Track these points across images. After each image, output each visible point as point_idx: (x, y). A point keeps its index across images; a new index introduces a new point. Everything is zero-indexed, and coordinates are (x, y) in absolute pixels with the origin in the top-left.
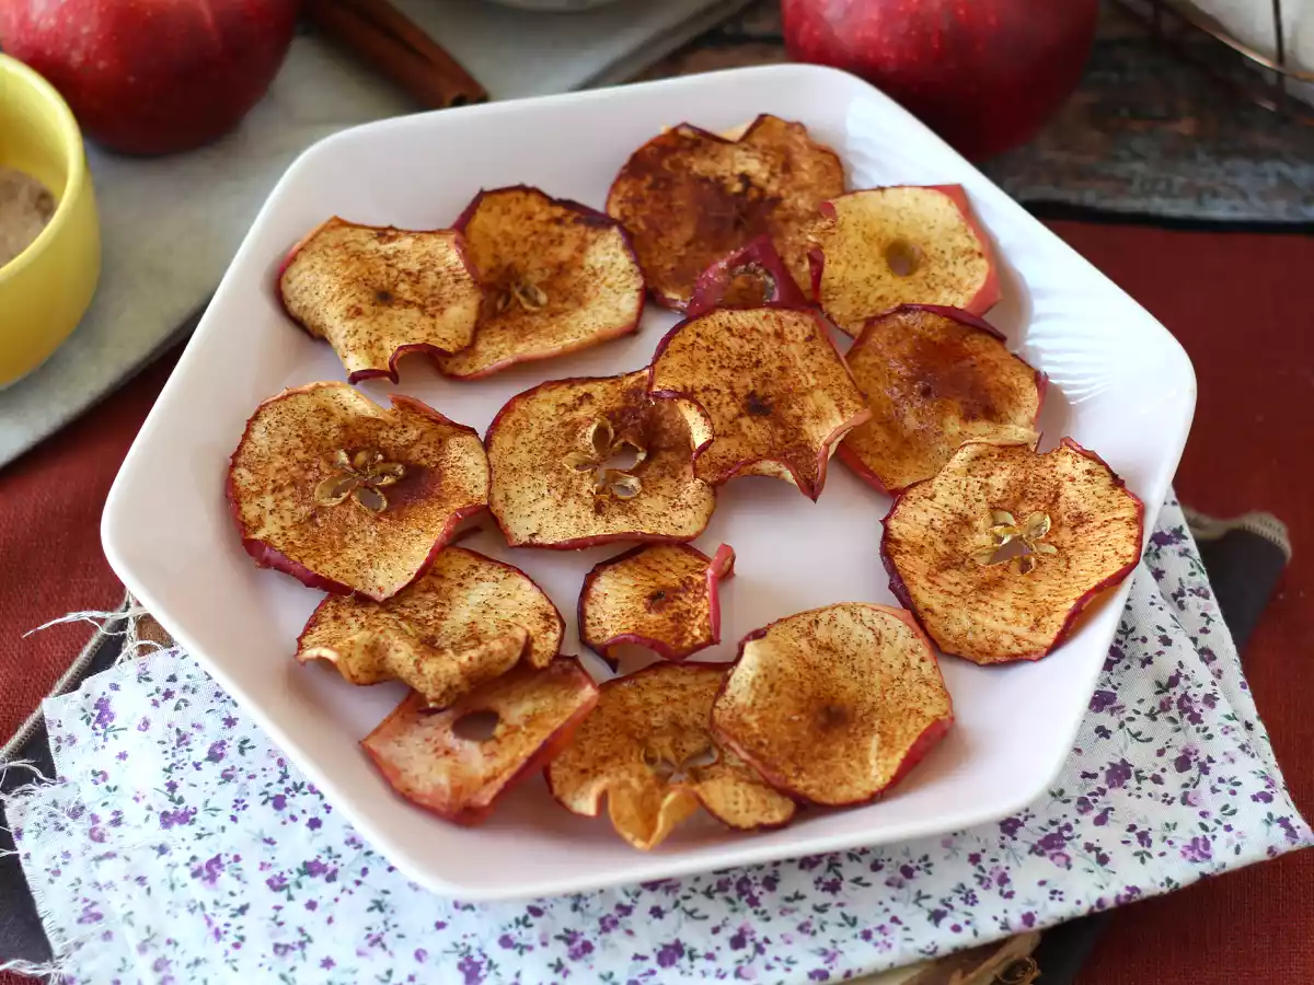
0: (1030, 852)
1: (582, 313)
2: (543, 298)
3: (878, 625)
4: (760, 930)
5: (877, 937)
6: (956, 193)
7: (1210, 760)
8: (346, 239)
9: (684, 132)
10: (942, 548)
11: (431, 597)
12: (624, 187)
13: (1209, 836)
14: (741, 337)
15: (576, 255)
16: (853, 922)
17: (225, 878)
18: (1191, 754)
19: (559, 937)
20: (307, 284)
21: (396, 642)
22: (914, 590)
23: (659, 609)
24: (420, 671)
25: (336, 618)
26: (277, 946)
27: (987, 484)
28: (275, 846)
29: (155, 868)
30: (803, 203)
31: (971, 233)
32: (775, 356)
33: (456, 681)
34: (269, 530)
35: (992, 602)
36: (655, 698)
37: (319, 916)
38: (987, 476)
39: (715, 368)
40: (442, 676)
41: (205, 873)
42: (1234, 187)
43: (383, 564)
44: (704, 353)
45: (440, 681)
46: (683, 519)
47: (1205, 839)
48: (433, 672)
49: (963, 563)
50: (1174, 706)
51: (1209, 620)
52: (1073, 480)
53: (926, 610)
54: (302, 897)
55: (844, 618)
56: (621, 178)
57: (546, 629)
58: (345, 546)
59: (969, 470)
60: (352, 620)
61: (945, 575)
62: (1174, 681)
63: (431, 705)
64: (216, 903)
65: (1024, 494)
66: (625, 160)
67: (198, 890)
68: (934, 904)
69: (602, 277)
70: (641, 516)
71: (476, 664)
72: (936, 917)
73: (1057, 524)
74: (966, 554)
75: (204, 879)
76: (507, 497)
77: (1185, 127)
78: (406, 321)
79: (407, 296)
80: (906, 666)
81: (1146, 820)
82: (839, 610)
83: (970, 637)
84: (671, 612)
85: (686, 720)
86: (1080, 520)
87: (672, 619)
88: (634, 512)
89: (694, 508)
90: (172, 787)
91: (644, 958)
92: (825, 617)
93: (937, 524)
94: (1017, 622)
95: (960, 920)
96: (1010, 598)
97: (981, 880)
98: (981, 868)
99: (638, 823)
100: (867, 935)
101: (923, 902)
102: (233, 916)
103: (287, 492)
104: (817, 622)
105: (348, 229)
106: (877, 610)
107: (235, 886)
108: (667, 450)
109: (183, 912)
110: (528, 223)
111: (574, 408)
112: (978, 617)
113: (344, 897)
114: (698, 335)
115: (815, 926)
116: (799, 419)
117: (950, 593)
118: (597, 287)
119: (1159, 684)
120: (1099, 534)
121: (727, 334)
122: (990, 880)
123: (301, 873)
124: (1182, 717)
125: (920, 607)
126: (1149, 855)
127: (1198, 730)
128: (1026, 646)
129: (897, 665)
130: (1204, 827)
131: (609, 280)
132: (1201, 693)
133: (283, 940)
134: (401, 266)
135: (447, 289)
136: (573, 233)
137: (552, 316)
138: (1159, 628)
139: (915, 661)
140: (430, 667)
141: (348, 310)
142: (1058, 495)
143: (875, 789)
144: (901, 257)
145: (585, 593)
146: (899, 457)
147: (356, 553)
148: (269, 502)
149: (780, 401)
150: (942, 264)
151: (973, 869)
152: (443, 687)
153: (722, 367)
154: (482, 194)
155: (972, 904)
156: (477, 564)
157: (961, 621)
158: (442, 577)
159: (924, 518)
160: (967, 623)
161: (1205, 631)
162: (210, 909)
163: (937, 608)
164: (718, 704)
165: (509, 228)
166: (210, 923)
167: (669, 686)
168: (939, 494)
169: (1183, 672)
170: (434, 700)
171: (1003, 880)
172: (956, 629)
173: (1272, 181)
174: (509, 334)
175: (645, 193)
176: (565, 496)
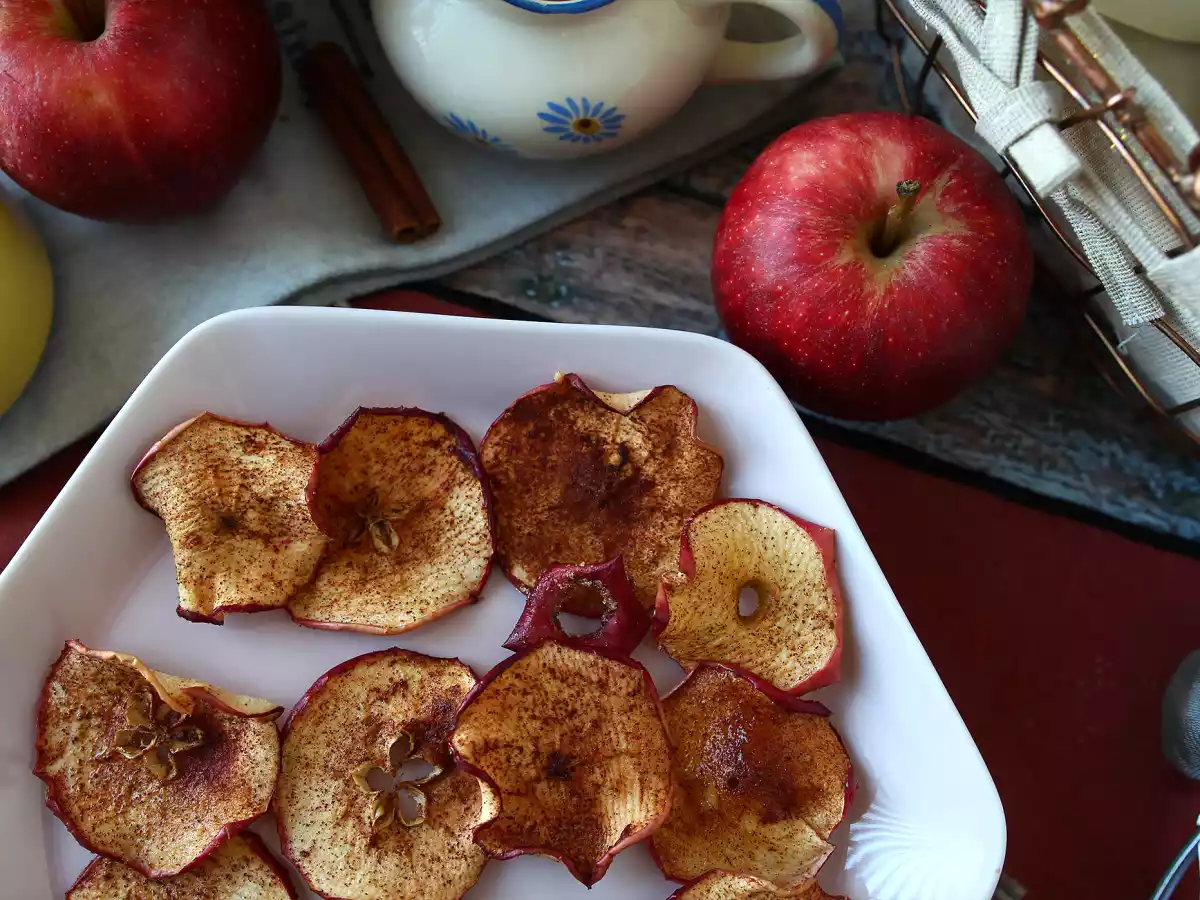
1: (427, 568)
2: (395, 541)
6: (827, 542)
8: (212, 442)
9: (575, 384)
12: (504, 430)
14: (563, 681)
15: (441, 491)
20: (159, 489)
25: (108, 877)
30: (675, 496)
31: (829, 593)
32: (593, 705)
34: (67, 762)
39: (525, 715)
42: (1070, 460)
43: (158, 842)
44: (518, 697)
46: (454, 872)
56: (502, 420)
58: (130, 804)
60: (122, 883)
66: (511, 402)
69: (457, 529)
70: (414, 855)
77: (1045, 385)
78: (247, 555)
79: (254, 526)
88: (409, 854)
89: (469, 860)
103: (95, 722)
105: (217, 426)
110: (403, 444)
111: (385, 697)
114: (518, 676)
116: (597, 787)
118: (449, 539)
121: (548, 675)
131: (464, 536)
134: (256, 488)
135: (296, 522)
136: (445, 464)
137: (399, 563)
141: (188, 537)
146: (690, 832)
147: (137, 816)
148: (74, 728)
149: (583, 764)
150: (791, 617)
153: (534, 717)
154: (363, 411)
156: (250, 856)
165: (383, 446)
173: (1106, 462)
174: (354, 575)
175: (524, 439)
176: (346, 816)
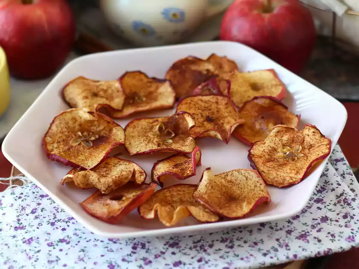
0: (296, 239)
2: (144, 99)
3: (247, 175)
4: (207, 258)
5: (245, 259)
6: (272, 71)
7: (354, 215)
8: (84, 82)
9: (189, 58)
10: (267, 157)
11: (105, 169)
12: (171, 73)
13: (354, 235)
14: (205, 103)
15: (155, 90)
16: (238, 256)
17: (34, 244)
18: (348, 214)
19: (141, 259)
20: (72, 91)
21: (92, 174)
22: (258, 166)
23: (176, 168)
24: (99, 181)
26: (49, 261)
27: (281, 139)
28: (51, 235)
29: (11, 242)
31: (276, 80)
32: (215, 108)
33: (111, 184)
34: (55, 152)
35: (284, 169)
36: (175, 194)
37: (63, 253)
38: (282, 137)
39: (196, 109)
40: (106, 182)
41: (27, 242)
43: (90, 160)
44: (193, 105)
45: (106, 184)
47: (353, 236)
48: (103, 181)
49: (274, 160)
50: (342, 201)
51: (353, 181)
52: (308, 135)
53: (262, 171)
54: (58, 248)
55: (235, 173)
56: (170, 70)
57: (141, 176)
58: (79, 156)
59: (276, 136)
61: (268, 163)
62: (342, 195)
63: (103, 193)
64: (30, 250)
65: (293, 141)
66: (171, 65)
67: (25, 246)
68: (265, 252)
69: (163, 94)
71: (117, 178)
72: (265, 255)
73: (304, 148)
74: (275, 158)
75: (27, 243)
76: (130, 143)
78: (101, 101)
79: (102, 95)
80: (256, 186)
81: (333, 231)
82: (234, 171)
83: (276, 179)
84: (180, 168)
85: (185, 200)
86: (311, 146)
87: (181, 170)
89: (189, 146)
90: (19, 220)
91: (169, 265)
92: (230, 174)
93: (266, 151)
94: (291, 173)
95: (273, 255)
96: (288, 167)
97: (280, 246)
98: (280, 242)
99: (167, 219)
100: (242, 259)
101: (261, 251)
102: (35, 253)
103: (62, 143)
104: (227, 175)
105: (85, 80)
106: (246, 170)
107: (37, 245)
108: (182, 134)
109: (19, 253)
110: (141, 82)
111: (153, 123)
112: (278, 173)
113: (72, 248)
114: (192, 101)
115: (225, 256)
116: (223, 124)
117: (270, 167)
118: (161, 97)
119: (337, 196)
120: (317, 149)
121: (200, 101)
122: (282, 246)
123: (58, 242)
124: (345, 204)
125: (260, 171)
126: (335, 240)
127: (350, 207)
128: (294, 180)
129: (253, 186)
130: (352, 233)
131: (165, 95)
132: (351, 198)
133: (51, 259)
134: (101, 88)
135: (115, 94)
136: (154, 85)
137: (147, 103)
138: (337, 181)
139: (258, 185)
140: (103, 180)
141: (84, 97)
142: (304, 140)
143: (245, 213)
144: (255, 87)
145: (154, 168)
147: (81, 157)
148: (55, 145)
149: (217, 119)
150: (268, 89)
151: (277, 243)
152: (107, 186)
153: (199, 109)
154: (127, 73)
155: (277, 252)
156: (119, 161)
157: (273, 175)
158: (109, 164)
159: (261, 149)
160: (275, 175)
161: (351, 184)
162: (28, 251)
163: (266, 171)
164: (195, 193)
165: (135, 83)
166: (27, 255)
167: (179, 191)
168: (266, 143)
169: (345, 192)
170: (104, 191)
171: (287, 246)
172: (271, 177)
175: (177, 74)
176: (148, 142)
